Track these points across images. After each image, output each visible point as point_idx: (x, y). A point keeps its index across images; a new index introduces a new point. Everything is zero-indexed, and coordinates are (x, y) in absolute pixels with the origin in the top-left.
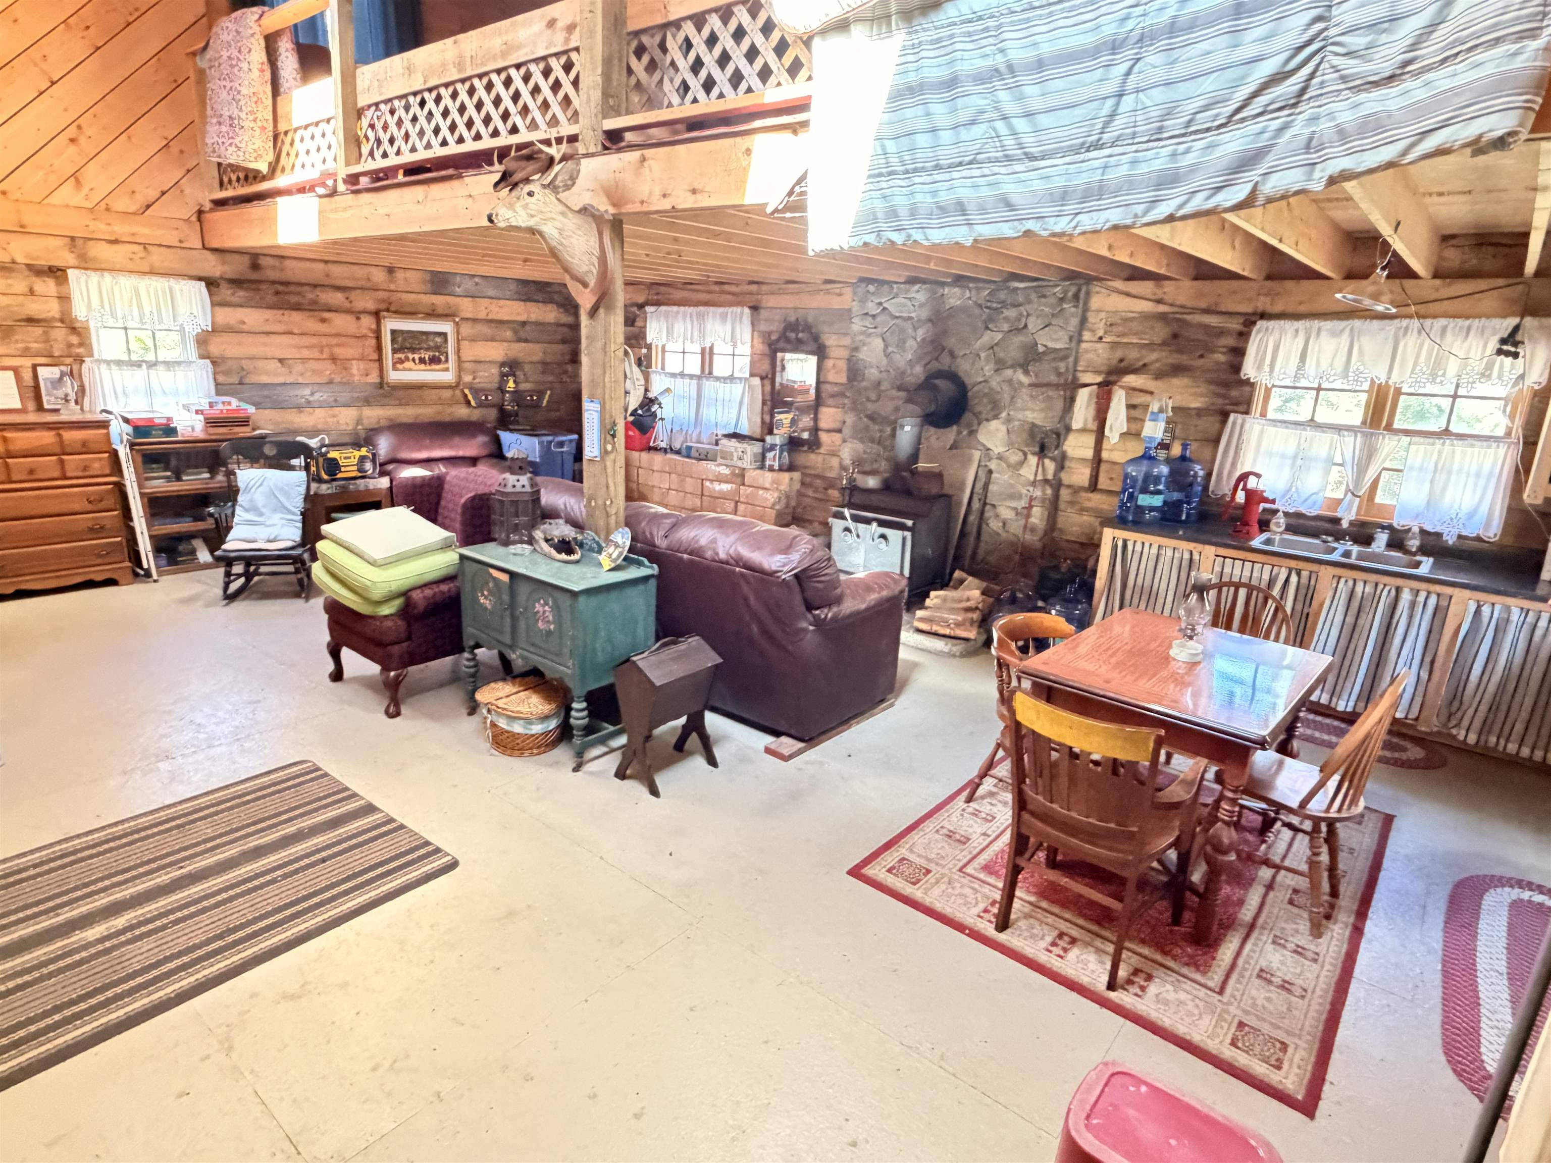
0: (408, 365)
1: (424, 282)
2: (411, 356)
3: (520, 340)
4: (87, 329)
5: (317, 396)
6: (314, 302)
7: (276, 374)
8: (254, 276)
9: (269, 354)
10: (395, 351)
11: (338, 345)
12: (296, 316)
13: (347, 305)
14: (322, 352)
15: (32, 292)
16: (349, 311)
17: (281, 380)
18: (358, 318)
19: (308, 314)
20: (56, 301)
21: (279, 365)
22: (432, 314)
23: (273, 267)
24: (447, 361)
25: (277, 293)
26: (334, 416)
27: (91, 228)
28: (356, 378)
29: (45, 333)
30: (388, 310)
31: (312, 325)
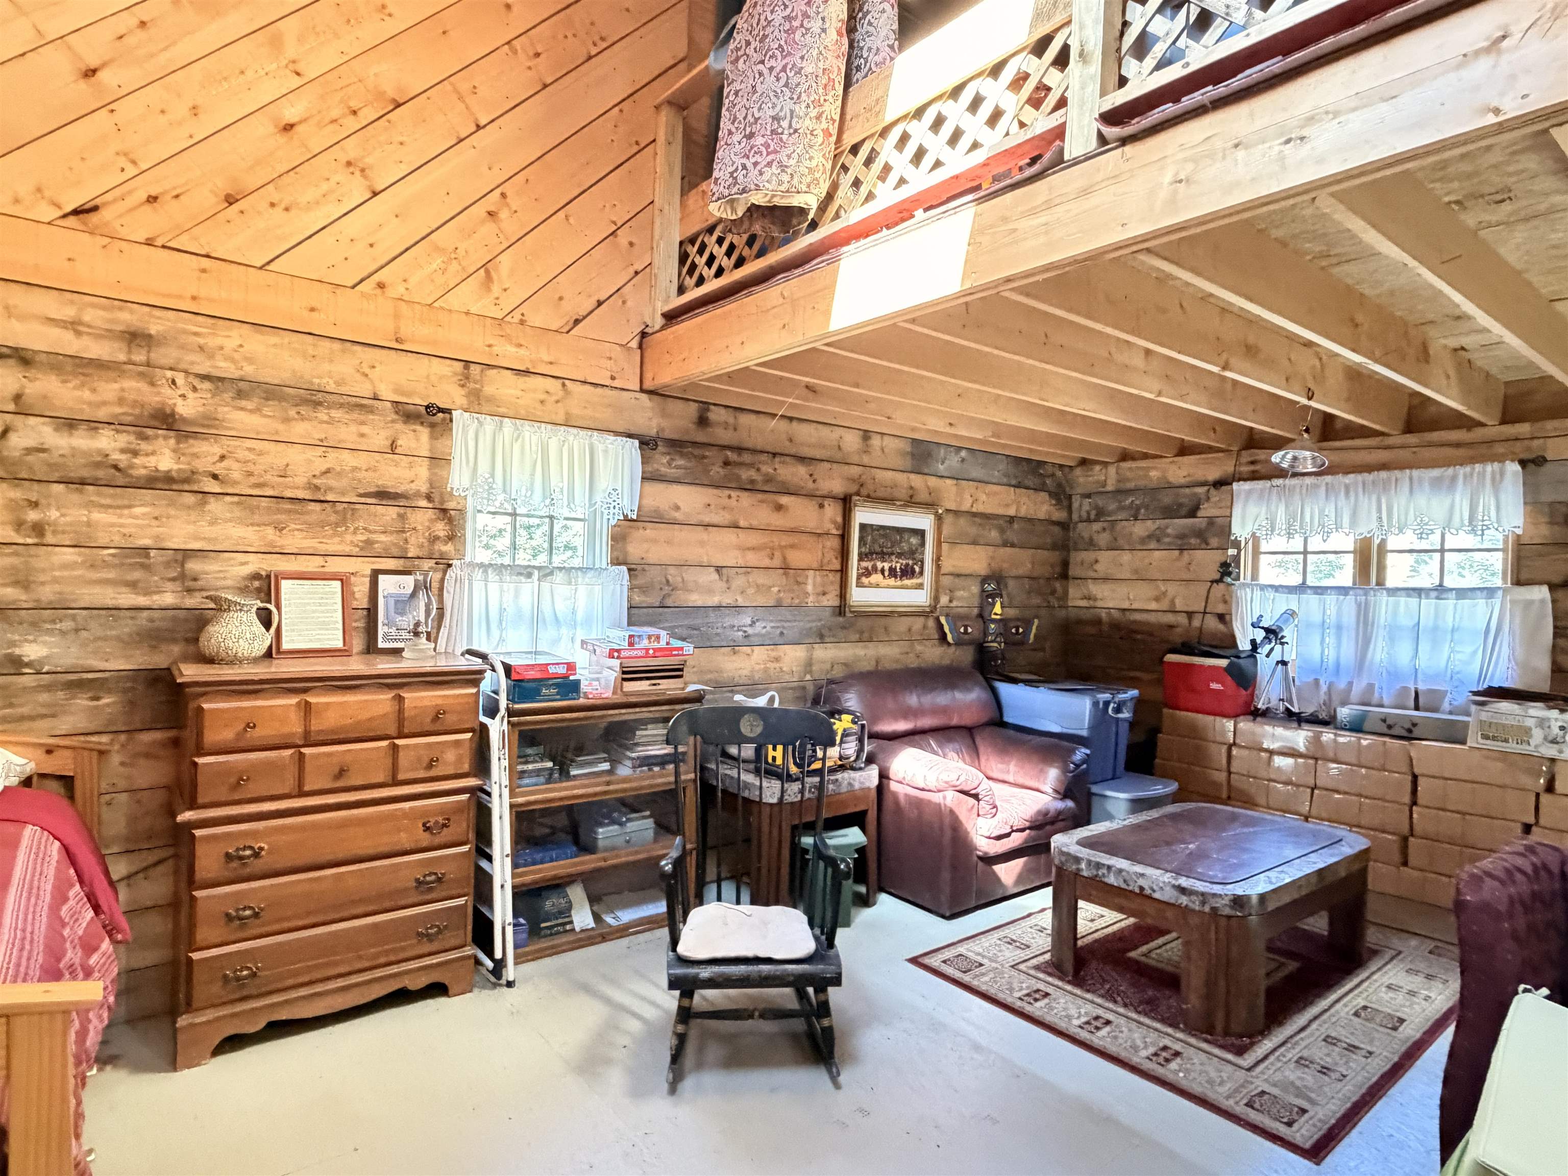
0: (876, 578)
1: (903, 454)
2: (880, 565)
3: (1005, 544)
4: (462, 511)
5: (759, 628)
6: (769, 480)
7: (710, 591)
8: (701, 437)
9: (705, 560)
10: (861, 559)
11: (792, 546)
12: (746, 500)
13: (810, 485)
14: (772, 557)
15: (393, 448)
16: (810, 496)
17: (715, 600)
18: (821, 506)
19: (760, 496)
20: (426, 462)
21: (715, 576)
22: (911, 502)
23: (726, 426)
24: (921, 573)
25: (726, 463)
26: (777, 659)
27: (496, 349)
28: (811, 600)
29: (402, 517)
30: (858, 494)
31: (764, 515)
